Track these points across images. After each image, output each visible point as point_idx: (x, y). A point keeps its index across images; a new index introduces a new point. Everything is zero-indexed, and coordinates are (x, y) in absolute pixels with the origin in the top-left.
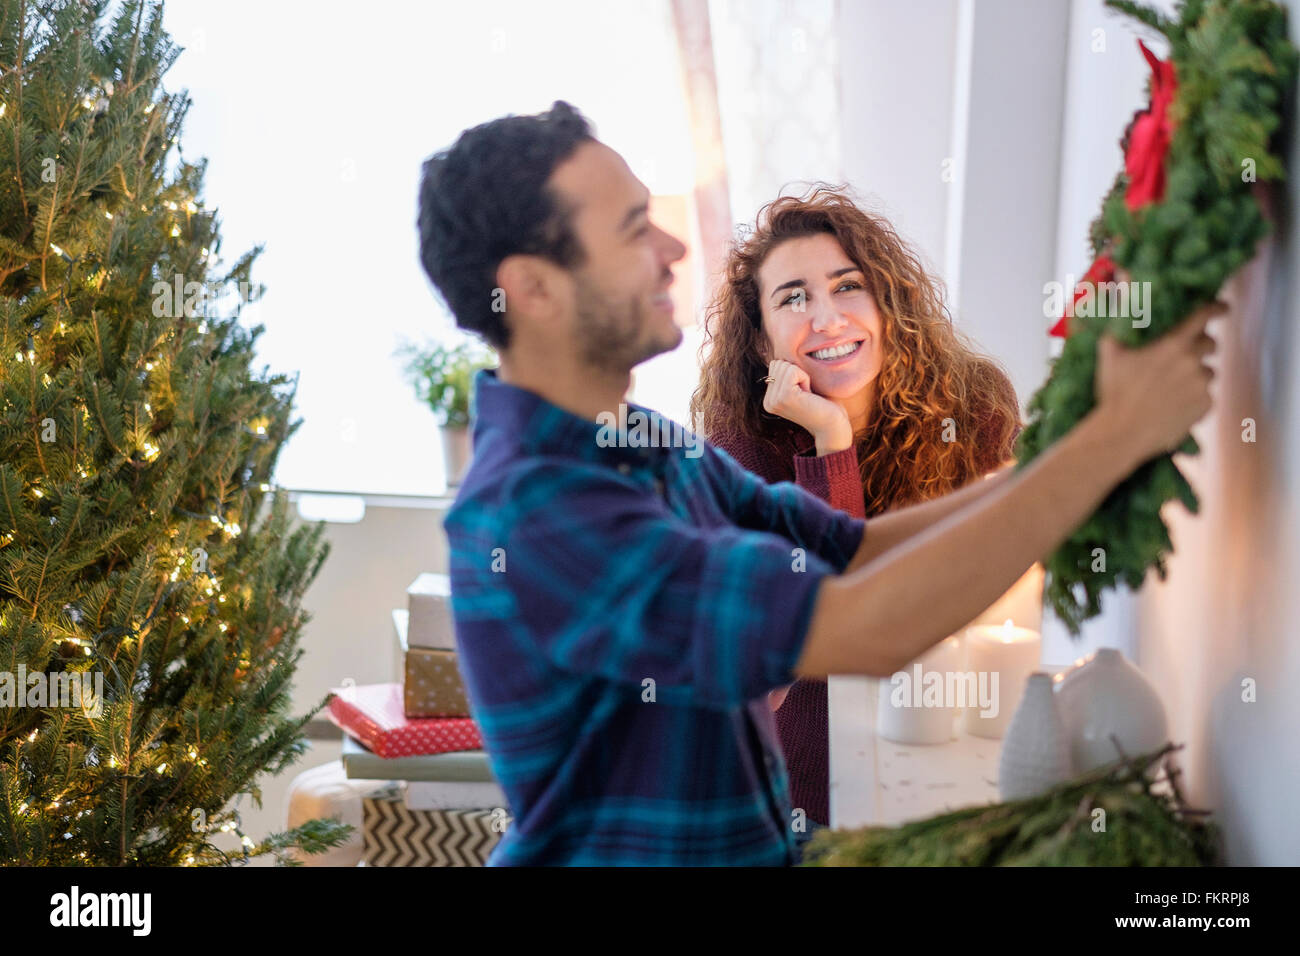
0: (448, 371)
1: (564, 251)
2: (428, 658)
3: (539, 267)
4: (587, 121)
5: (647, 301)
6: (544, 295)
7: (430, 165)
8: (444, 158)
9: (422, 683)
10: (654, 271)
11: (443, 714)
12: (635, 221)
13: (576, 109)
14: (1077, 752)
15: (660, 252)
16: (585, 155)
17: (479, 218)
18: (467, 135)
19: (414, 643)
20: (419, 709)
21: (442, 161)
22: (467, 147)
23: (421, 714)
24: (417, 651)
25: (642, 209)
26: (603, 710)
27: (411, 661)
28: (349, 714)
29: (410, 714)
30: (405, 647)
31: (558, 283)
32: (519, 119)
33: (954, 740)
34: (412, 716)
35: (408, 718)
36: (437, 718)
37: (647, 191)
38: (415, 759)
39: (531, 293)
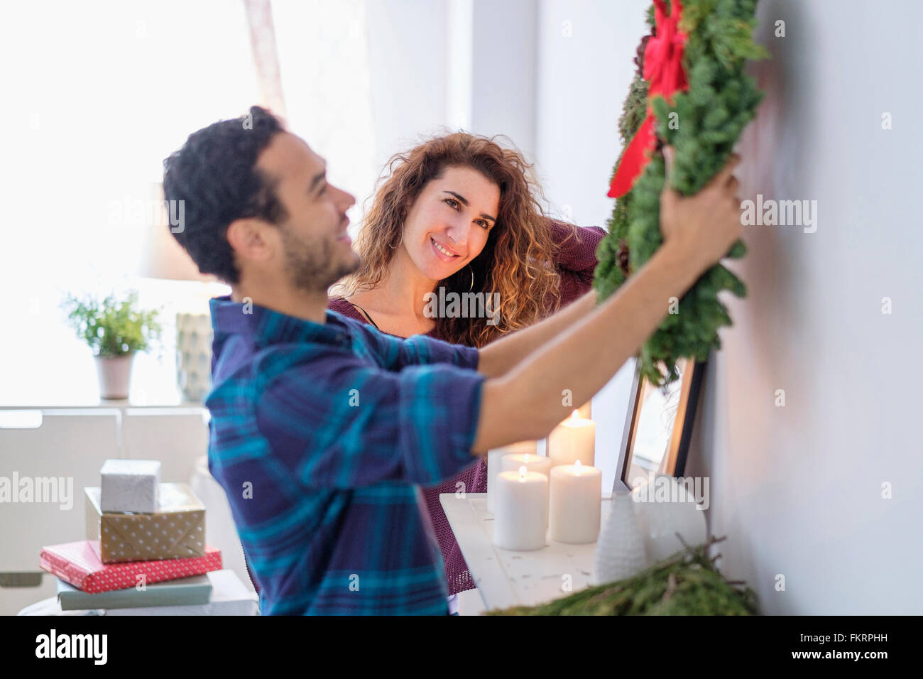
0: (100, 316)
1: (272, 212)
2: (118, 520)
3: (256, 225)
4: (277, 118)
5: (333, 239)
6: (262, 245)
7: (170, 161)
8: (179, 155)
9: (114, 538)
10: (336, 218)
11: (130, 560)
12: (318, 184)
13: (268, 111)
14: (649, 547)
15: (337, 205)
16: (278, 142)
17: (210, 195)
18: (192, 138)
19: (107, 509)
20: (113, 557)
21: (177, 158)
22: (195, 146)
23: (114, 561)
24: (109, 515)
25: (322, 175)
26: (334, 509)
27: (106, 522)
28: (59, 565)
29: (106, 561)
30: (101, 513)
31: (270, 234)
32: (227, 123)
33: (547, 546)
34: (108, 563)
35: (105, 564)
36: (126, 562)
37: (324, 162)
38: (112, 592)
39: (252, 244)
